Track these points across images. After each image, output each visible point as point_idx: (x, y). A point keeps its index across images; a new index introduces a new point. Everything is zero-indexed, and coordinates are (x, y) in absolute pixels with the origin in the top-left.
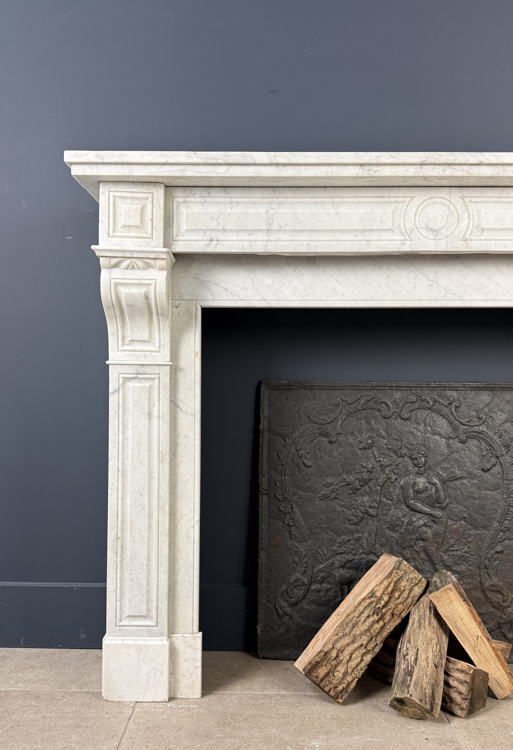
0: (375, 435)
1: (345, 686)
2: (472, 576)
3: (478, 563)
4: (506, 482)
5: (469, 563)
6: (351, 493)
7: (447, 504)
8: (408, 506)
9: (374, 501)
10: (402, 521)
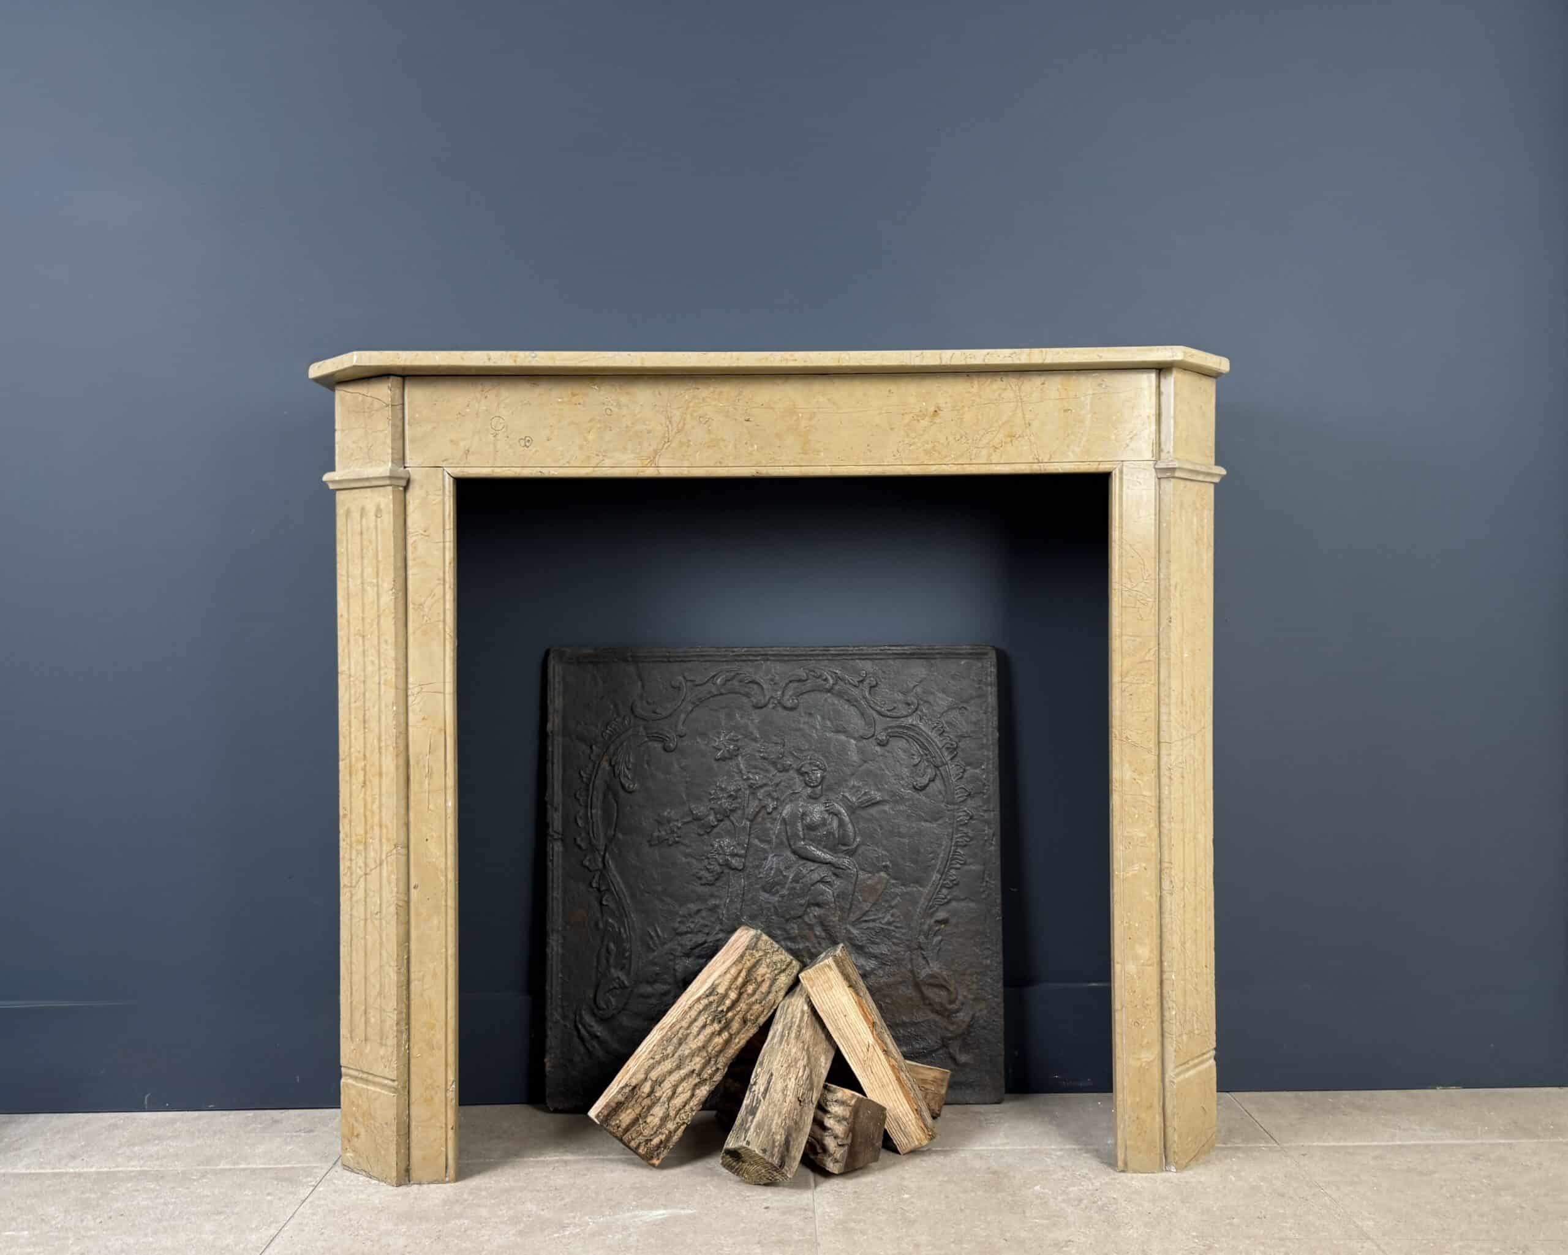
0: (740, 737)
1: (663, 1137)
2: (898, 962)
3: (908, 940)
4: (950, 807)
5: (895, 940)
6: (702, 833)
7: (858, 846)
8: (794, 852)
9: (738, 844)
10: (784, 876)
